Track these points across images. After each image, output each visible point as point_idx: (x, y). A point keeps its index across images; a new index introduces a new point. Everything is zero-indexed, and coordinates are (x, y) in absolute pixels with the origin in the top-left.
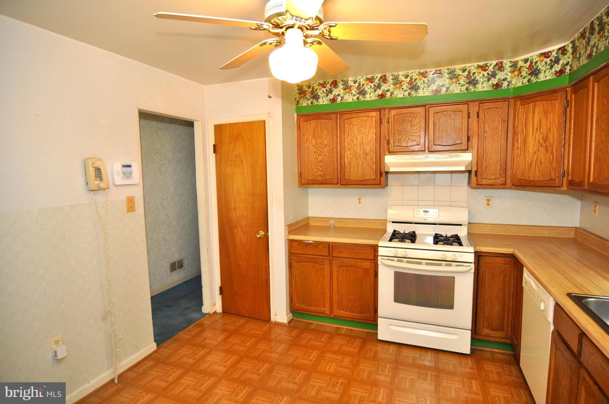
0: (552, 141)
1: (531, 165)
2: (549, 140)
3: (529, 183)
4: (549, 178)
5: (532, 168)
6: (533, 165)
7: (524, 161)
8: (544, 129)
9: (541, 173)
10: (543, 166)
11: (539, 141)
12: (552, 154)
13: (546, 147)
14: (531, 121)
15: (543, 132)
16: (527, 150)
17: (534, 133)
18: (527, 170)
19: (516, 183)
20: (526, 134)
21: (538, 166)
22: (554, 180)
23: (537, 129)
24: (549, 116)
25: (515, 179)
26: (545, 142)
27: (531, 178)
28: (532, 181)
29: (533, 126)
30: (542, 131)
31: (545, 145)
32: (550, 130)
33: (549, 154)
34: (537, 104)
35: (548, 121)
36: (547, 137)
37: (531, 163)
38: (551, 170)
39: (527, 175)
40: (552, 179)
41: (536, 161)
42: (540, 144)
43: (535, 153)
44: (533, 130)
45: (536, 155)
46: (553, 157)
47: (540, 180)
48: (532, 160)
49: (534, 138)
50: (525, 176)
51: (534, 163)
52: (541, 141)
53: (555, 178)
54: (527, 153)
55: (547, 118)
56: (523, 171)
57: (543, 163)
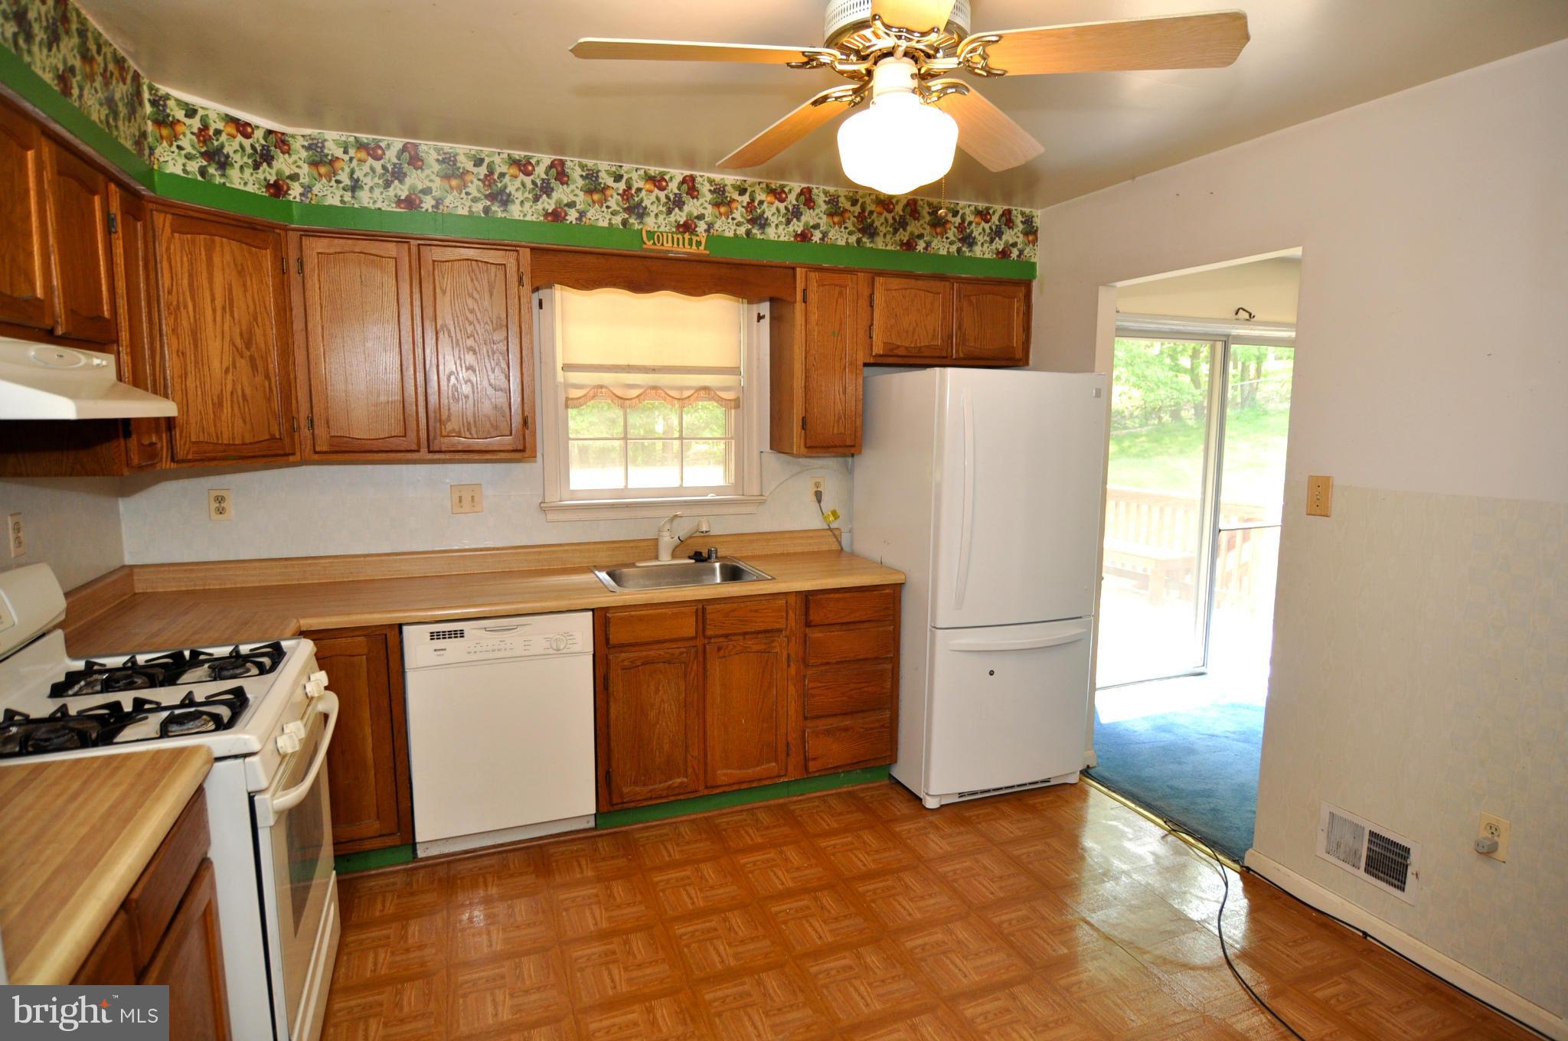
0: (263, 346)
1: (221, 405)
2: (256, 343)
3: (224, 451)
4: (267, 437)
5: (225, 411)
6: (227, 405)
7: (199, 393)
8: (241, 311)
9: (248, 426)
10: (250, 406)
11: (232, 343)
12: (267, 377)
13: (252, 359)
14: (206, 284)
15: (240, 321)
16: (205, 361)
17: (219, 319)
18: (212, 415)
19: (188, 453)
20: (195, 316)
21: (239, 407)
22: (280, 439)
23: (224, 308)
24: (249, 283)
25: (185, 444)
26: (248, 348)
27: (225, 436)
28: (229, 445)
29: (213, 300)
30: (236, 315)
31: (249, 353)
32: (255, 319)
33: (260, 378)
34: (218, 245)
35: (248, 296)
36: (251, 333)
37: (220, 397)
38: (270, 416)
39: (212, 429)
40: (272, 438)
41: (232, 393)
42: (237, 350)
43: (227, 371)
44: (214, 311)
45: (230, 377)
46: (270, 384)
47: (247, 441)
48: (222, 390)
49: (219, 330)
50: (209, 434)
51: (229, 397)
52: (238, 341)
53: (280, 434)
54: (206, 368)
55: (245, 285)
56: (202, 420)
57: (249, 397)
